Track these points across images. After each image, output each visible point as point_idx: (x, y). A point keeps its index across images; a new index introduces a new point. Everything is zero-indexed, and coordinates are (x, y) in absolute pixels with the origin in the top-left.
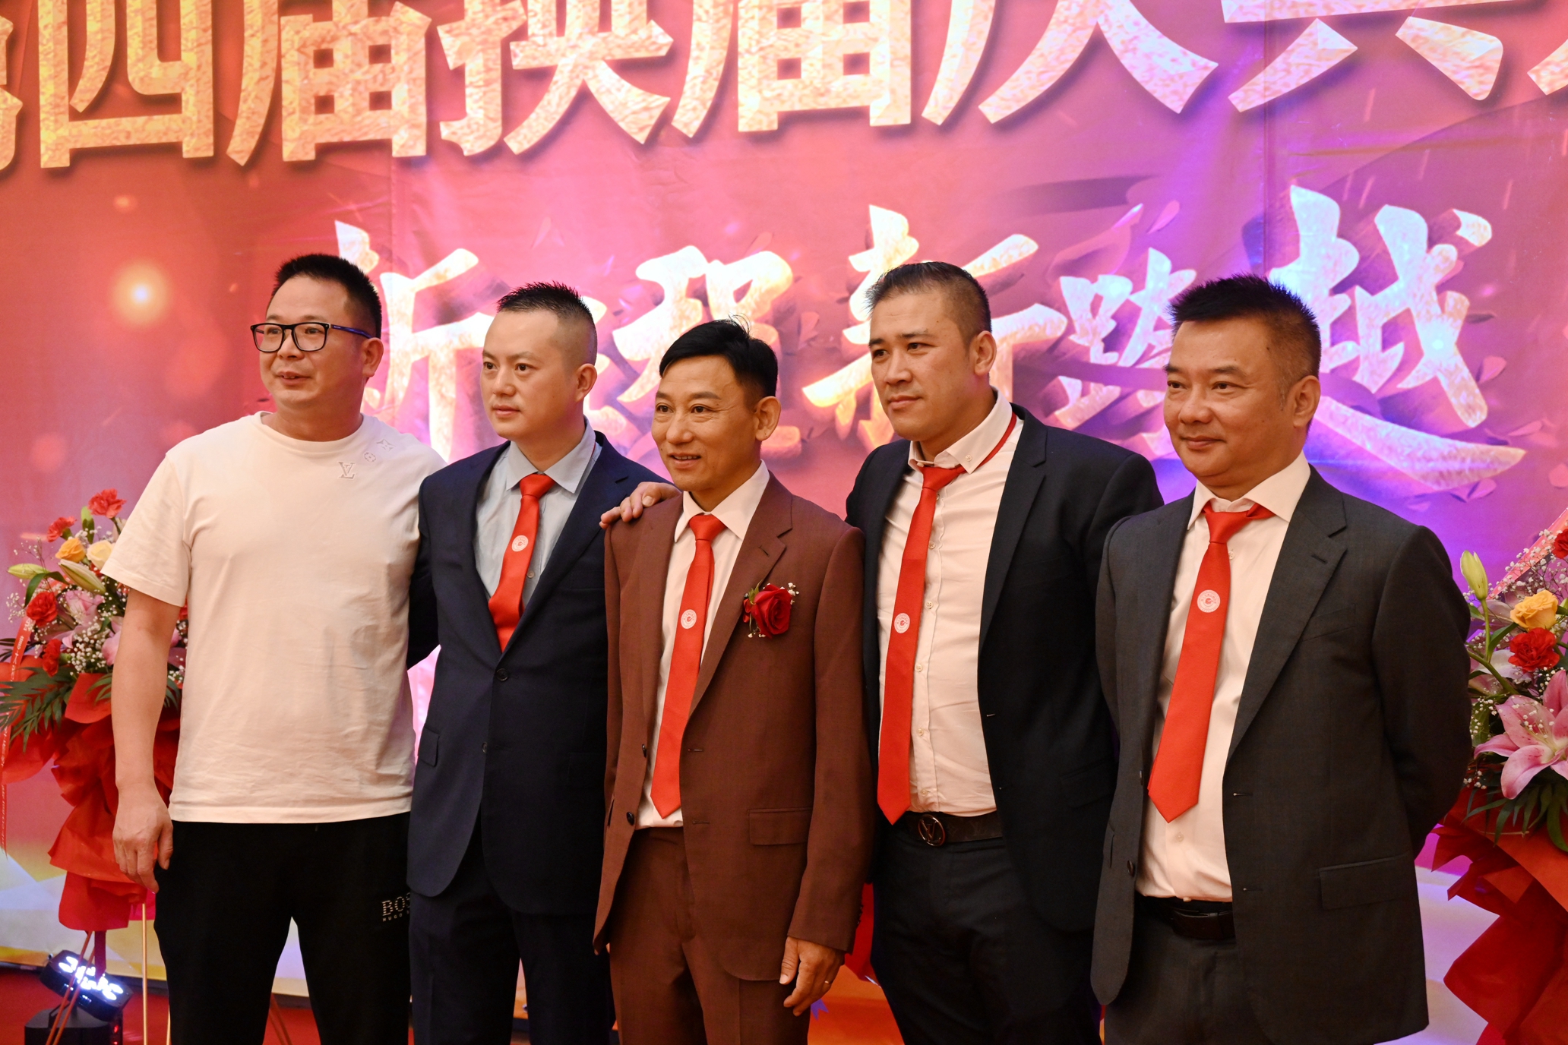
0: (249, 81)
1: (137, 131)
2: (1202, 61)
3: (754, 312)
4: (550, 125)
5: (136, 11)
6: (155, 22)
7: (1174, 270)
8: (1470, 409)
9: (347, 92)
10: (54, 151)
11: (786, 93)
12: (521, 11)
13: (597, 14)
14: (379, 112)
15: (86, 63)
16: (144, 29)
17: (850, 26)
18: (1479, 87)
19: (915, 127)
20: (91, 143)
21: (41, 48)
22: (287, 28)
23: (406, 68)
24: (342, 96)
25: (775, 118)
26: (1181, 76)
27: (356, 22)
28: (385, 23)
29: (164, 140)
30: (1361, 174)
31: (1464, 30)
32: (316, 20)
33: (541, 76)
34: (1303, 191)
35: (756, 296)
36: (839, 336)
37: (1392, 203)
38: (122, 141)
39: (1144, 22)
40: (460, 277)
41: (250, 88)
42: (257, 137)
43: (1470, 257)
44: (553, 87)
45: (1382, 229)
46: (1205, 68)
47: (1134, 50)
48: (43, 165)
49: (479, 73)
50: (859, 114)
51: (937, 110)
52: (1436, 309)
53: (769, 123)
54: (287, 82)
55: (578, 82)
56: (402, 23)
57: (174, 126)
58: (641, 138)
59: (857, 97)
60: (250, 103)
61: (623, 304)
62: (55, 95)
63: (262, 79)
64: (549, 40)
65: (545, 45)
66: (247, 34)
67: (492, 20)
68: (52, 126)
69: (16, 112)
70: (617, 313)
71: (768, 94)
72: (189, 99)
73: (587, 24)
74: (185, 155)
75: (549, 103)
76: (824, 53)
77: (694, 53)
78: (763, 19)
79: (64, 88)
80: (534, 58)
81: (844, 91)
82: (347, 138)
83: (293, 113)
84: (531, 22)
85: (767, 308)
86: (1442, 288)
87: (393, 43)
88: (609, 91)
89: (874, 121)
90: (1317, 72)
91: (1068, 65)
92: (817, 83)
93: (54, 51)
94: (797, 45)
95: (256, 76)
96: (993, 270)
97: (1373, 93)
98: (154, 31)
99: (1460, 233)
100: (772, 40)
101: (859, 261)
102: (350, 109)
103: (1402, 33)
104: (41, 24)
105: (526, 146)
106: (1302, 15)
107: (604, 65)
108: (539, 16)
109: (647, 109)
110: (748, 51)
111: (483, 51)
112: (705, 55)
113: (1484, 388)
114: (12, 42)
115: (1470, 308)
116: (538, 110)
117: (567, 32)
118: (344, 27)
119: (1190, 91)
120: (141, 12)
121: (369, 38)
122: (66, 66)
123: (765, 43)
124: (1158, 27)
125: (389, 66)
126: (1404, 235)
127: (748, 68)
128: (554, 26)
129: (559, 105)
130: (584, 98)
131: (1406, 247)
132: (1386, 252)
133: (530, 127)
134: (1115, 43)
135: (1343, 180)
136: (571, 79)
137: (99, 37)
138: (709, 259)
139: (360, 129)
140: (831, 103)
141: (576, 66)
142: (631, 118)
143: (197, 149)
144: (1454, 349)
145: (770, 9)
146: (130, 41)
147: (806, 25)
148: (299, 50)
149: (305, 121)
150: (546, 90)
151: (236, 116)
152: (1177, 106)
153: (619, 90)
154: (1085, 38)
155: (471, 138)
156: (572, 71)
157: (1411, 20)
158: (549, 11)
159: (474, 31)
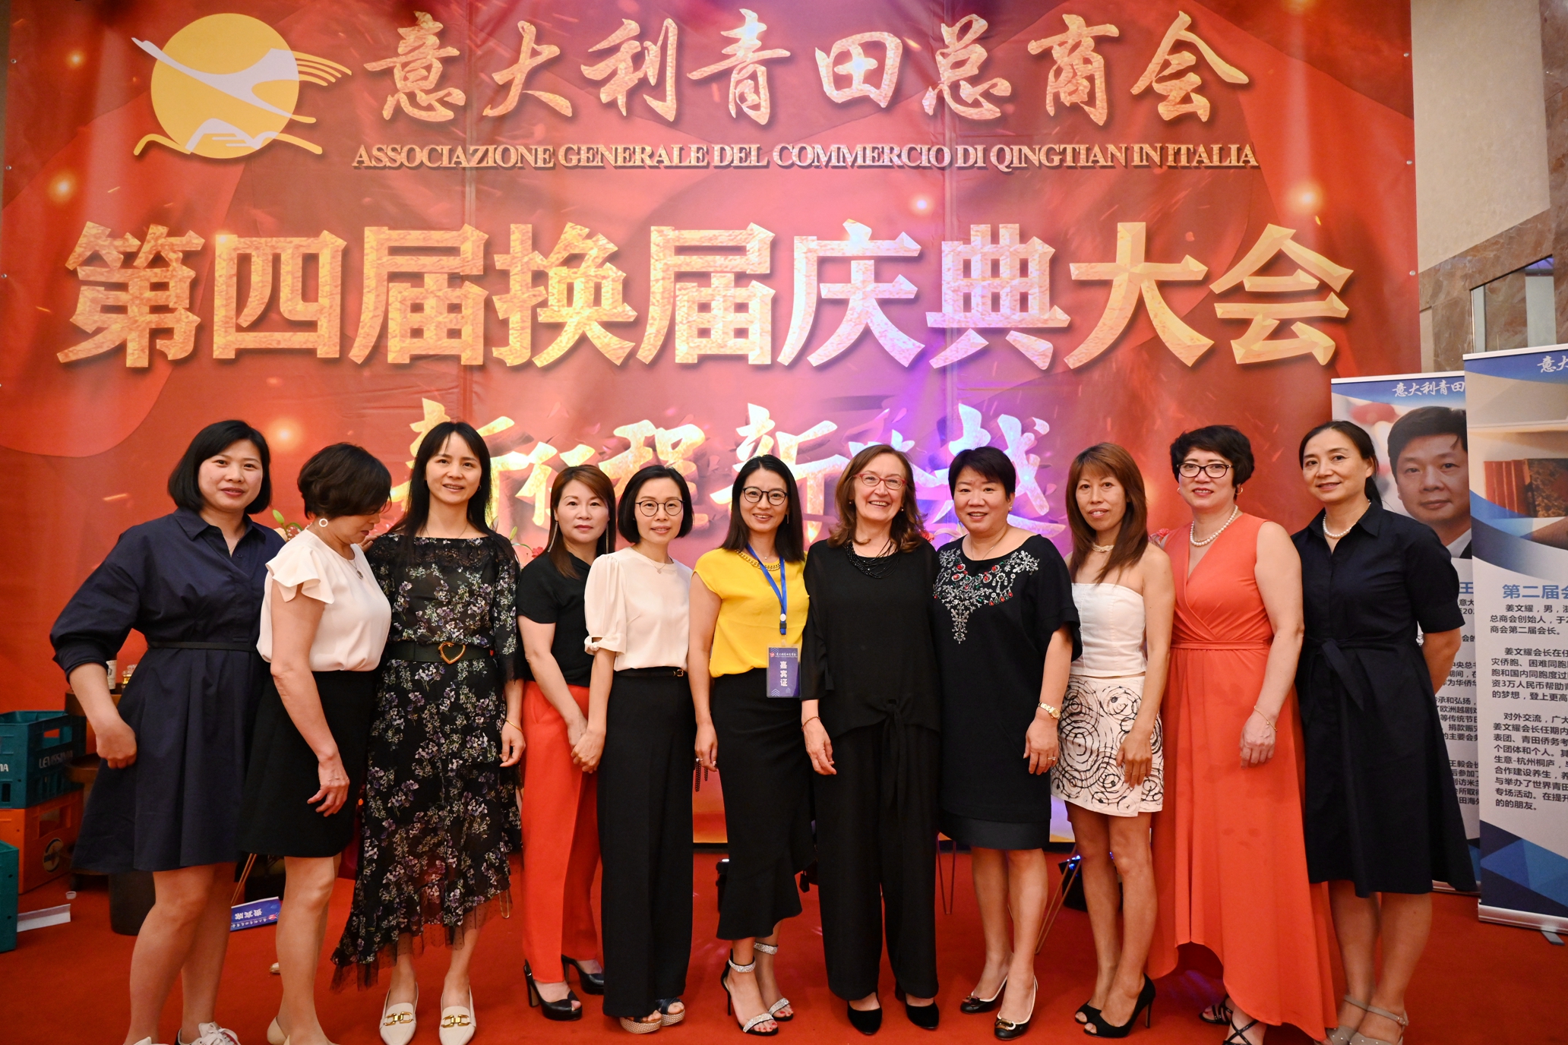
0: (366, 316)
1: (285, 340)
2: (918, 344)
3: (683, 455)
4: (561, 353)
5: (288, 272)
6: (301, 279)
7: (904, 440)
8: (1042, 507)
9: (432, 328)
10: (223, 349)
11: (702, 345)
12: (544, 292)
13: (593, 297)
14: (453, 340)
15: (250, 299)
16: (293, 283)
17: (737, 314)
18: (1043, 364)
19: (774, 365)
20: (251, 346)
21: (216, 288)
22: (393, 290)
23: (471, 317)
24: (429, 329)
25: (696, 357)
26: (908, 350)
27: (440, 290)
28: (458, 292)
29: (304, 347)
30: (991, 400)
31: (1035, 338)
32: (412, 286)
33: (557, 327)
34: (964, 406)
35: (684, 447)
36: (731, 468)
37: (1006, 413)
38: (274, 346)
39: (890, 323)
40: (502, 432)
41: (366, 321)
42: (370, 349)
43: (1040, 438)
44: (563, 333)
45: (1001, 425)
46: (919, 347)
47: (885, 336)
48: (214, 357)
49: (517, 323)
50: (742, 358)
51: (786, 357)
52: (1025, 462)
53: (693, 359)
54: (392, 319)
55: (581, 332)
56: (469, 293)
57: (311, 339)
58: (618, 362)
59: (742, 350)
60: (366, 329)
61: (605, 449)
62: (226, 317)
63: (374, 316)
64: (561, 308)
65: (559, 311)
66: (365, 291)
67: (526, 295)
68: (223, 334)
69: (196, 324)
70: (601, 454)
71: (692, 345)
72: (323, 324)
73: (586, 302)
74: (318, 356)
75: (561, 341)
76: (724, 327)
77: (650, 321)
78: (690, 307)
79: (233, 313)
80: (552, 317)
81: (735, 346)
82: (431, 353)
83: (396, 336)
84: (550, 298)
85: (690, 453)
86: (1028, 452)
87: (463, 304)
88: (599, 337)
89: (751, 362)
90: (970, 353)
91: (852, 341)
92: (720, 341)
93: (227, 290)
94: (709, 322)
95: (371, 315)
96: (814, 438)
97: (996, 364)
98: (300, 285)
99: (1036, 428)
100: (694, 318)
101: (741, 431)
102: (434, 337)
103: (1007, 338)
104: (217, 274)
105: (545, 363)
106: (963, 326)
107: (596, 324)
108: (556, 296)
109: (621, 348)
110: (681, 323)
111: (520, 311)
112: (656, 323)
113: (1047, 497)
114: (194, 284)
115: (1041, 461)
116: (553, 345)
117: (574, 305)
118: (432, 292)
119: (912, 357)
120: (292, 273)
121: (448, 299)
122: (234, 300)
123: (690, 319)
124: (897, 326)
125: (460, 316)
126: (1011, 428)
127: (681, 331)
128: (565, 301)
129: (567, 343)
130: (583, 340)
131: (1012, 433)
132: (1003, 435)
133: (548, 354)
134: (876, 332)
135: (983, 402)
136: (576, 330)
137: (260, 285)
138: (657, 427)
139: (440, 348)
140: (728, 352)
141: (579, 323)
142: (612, 352)
143: (328, 353)
144: (1034, 480)
145: (694, 302)
146: (282, 289)
147: (714, 312)
148: (400, 302)
149: (404, 342)
150: (559, 334)
151: (356, 336)
152: (906, 364)
153: (605, 337)
154: (861, 329)
155: (512, 357)
156: (576, 326)
157: (1012, 332)
158: (562, 294)
159: (515, 300)
